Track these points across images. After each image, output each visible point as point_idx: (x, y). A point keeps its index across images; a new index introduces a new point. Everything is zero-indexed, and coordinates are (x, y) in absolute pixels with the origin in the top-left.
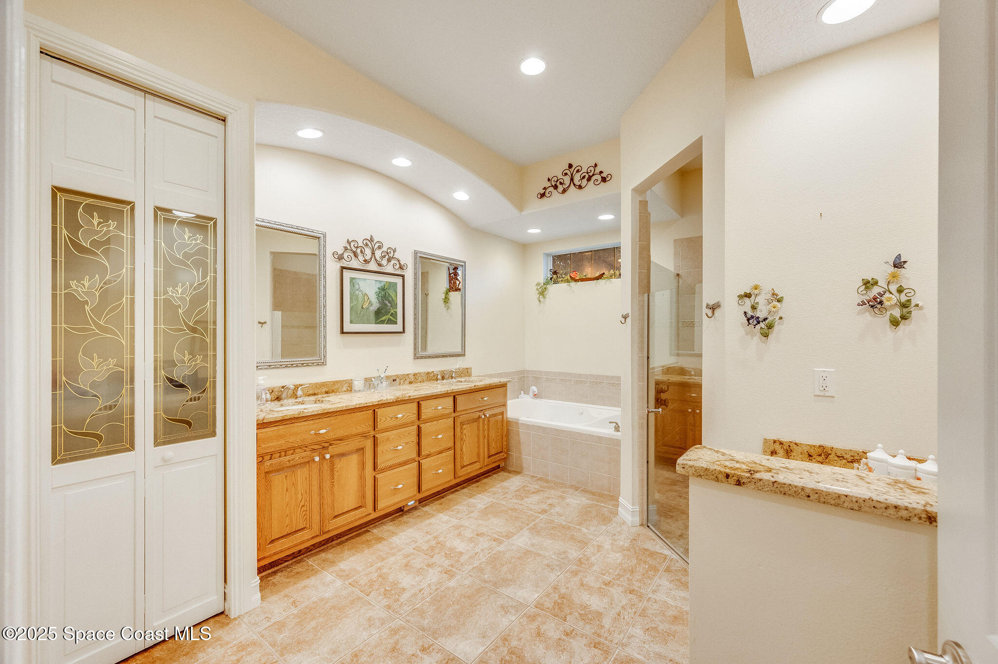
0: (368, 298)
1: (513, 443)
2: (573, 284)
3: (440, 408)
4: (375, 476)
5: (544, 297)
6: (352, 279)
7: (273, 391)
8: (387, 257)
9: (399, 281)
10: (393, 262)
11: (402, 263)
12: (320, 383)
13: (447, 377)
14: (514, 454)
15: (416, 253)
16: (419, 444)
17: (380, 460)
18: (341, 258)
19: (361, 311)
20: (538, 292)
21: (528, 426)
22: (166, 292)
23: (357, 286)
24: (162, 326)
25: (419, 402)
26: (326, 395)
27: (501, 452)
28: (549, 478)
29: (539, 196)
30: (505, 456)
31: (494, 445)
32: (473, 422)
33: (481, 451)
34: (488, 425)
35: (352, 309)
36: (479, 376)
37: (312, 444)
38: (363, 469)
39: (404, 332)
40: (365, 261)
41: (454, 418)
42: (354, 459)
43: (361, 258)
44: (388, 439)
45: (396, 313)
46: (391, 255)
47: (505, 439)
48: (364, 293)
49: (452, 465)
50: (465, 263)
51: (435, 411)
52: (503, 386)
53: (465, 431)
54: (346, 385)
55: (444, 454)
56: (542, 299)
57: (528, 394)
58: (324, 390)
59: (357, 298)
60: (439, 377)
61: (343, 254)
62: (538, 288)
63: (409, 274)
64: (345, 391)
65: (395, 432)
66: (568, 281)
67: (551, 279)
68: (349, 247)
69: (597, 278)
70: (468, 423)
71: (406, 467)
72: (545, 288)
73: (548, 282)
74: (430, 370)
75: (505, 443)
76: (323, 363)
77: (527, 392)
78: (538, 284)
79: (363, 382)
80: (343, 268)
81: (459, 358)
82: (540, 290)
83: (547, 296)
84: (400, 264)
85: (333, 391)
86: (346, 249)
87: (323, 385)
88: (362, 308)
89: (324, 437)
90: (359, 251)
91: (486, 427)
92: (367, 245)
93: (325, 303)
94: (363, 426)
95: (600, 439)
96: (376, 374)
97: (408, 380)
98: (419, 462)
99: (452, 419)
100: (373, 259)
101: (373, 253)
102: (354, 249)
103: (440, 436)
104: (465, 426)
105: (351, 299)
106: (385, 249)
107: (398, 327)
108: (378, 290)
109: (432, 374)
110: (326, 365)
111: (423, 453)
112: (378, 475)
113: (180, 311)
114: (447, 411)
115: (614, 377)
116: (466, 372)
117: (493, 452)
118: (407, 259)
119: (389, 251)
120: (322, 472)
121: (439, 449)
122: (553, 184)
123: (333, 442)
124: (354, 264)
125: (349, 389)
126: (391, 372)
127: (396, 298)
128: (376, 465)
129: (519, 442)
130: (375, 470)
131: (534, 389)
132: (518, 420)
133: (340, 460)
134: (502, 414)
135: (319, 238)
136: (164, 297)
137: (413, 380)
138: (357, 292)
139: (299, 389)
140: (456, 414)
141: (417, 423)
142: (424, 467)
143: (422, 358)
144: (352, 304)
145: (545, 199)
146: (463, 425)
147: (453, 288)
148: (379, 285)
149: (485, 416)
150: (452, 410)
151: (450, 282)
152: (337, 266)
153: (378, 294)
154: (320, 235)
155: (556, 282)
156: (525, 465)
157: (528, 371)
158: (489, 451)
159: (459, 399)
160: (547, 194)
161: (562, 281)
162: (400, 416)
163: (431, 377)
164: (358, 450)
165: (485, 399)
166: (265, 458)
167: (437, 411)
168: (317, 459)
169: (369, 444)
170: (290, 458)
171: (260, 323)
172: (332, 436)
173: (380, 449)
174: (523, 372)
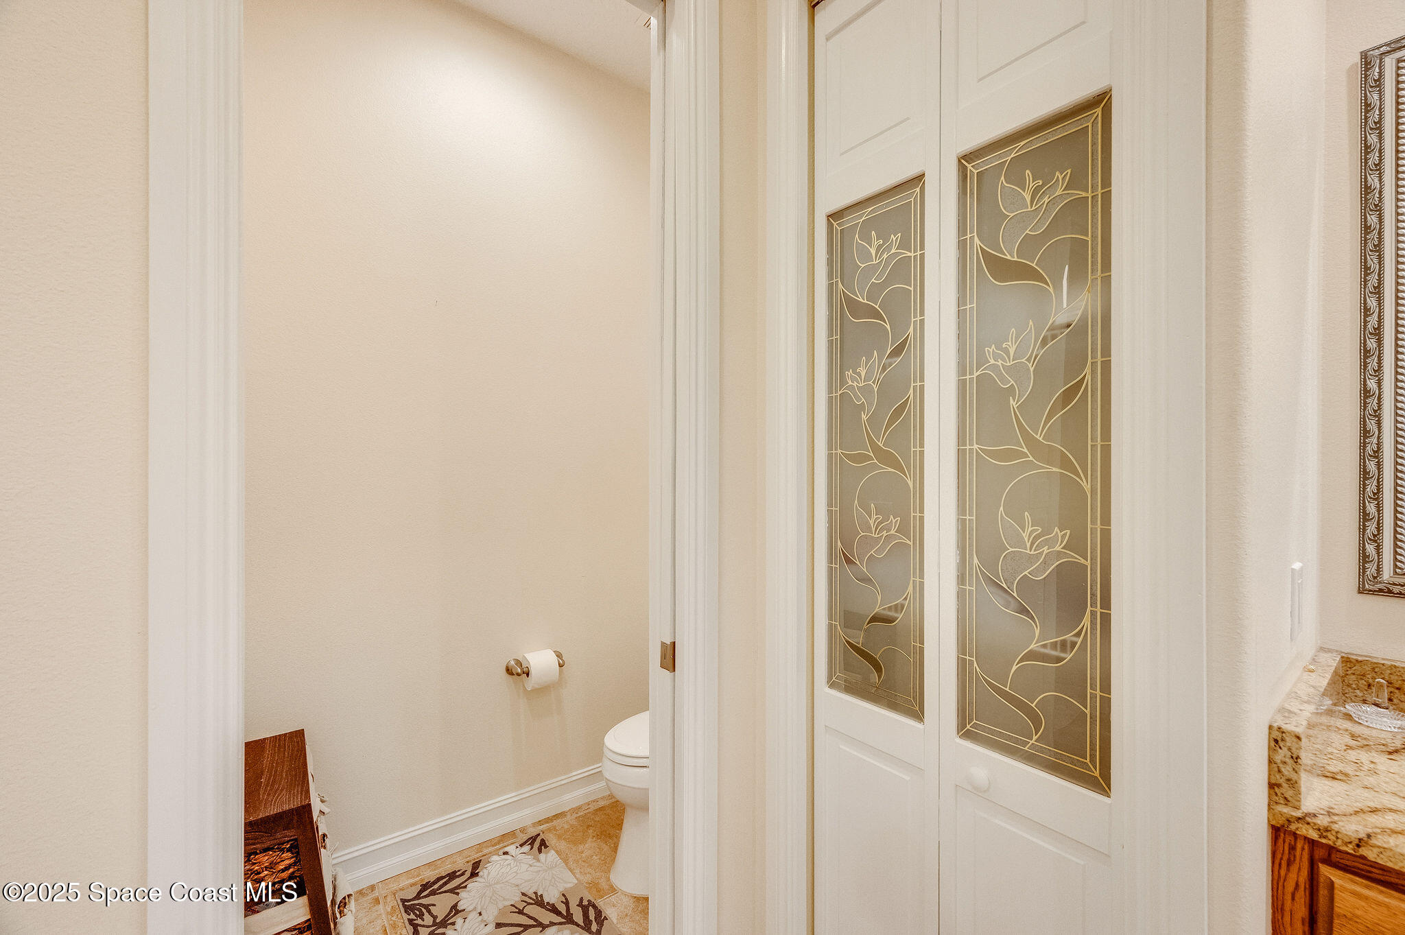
22: (981, 361)
24: (976, 446)
113: (1013, 403)
136: (978, 373)
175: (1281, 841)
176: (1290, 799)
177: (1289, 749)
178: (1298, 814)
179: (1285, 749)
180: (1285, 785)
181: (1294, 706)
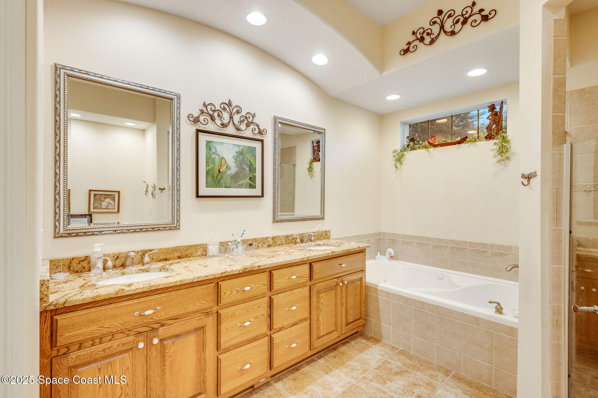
0: (226, 162)
1: (372, 308)
2: (432, 150)
3: (294, 277)
4: (218, 357)
5: (401, 164)
6: (208, 143)
7: (118, 258)
8: (246, 122)
9: (258, 145)
10: (252, 127)
11: (262, 128)
12: (173, 248)
13: (305, 240)
14: (372, 320)
15: (275, 118)
16: (270, 316)
17: (223, 339)
18: (196, 121)
19: (218, 175)
20: (395, 159)
21: (388, 294)
23: (213, 150)
25: (270, 272)
26: (179, 260)
27: (359, 319)
28: (412, 353)
29: (402, 53)
30: (364, 322)
31: (352, 312)
32: (330, 290)
33: (339, 319)
34: (346, 292)
35: (208, 172)
36: (338, 239)
37: (136, 327)
38: (204, 350)
39: (262, 196)
40: (223, 124)
41: (310, 286)
42: (192, 340)
43: (218, 122)
44: (234, 315)
45: (255, 177)
46: (250, 120)
47: (363, 305)
48: (221, 157)
49: (308, 337)
50: (325, 130)
51: (289, 280)
52: (362, 251)
53: (322, 300)
54: (201, 249)
55: (299, 326)
56: (398, 165)
57: (385, 255)
58: (176, 255)
59: (214, 162)
60: (298, 240)
61: (199, 117)
62: (395, 154)
63: (269, 140)
64: (199, 256)
65: (242, 306)
66: (426, 147)
67: (408, 146)
68: (205, 111)
69: (459, 143)
70: (325, 292)
71: (255, 343)
72: (402, 155)
73: (405, 149)
74: (289, 233)
75: (364, 309)
76: (176, 227)
77: (383, 253)
78: (395, 151)
79: (217, 246)
80: (198, 131)
81: (318, 221)
82: (397, 156)
83: (404, 163)
84: (259, 129)
85: (187, 256)
86: (202, 112)
87: (176, 249)
88: (219, 171)
89: (152, 318)
90: (216, 114)
91: (344, 294)
92: (224, 109)
93: (178, 167)
94: (203, 302)
95: (477, 320)
96: (232, 239)
97: (267, 244)
98: (271, 336)
99: (307, 288)
100: (231, 123)
101: (231, 118)
102: (211, 113)
103: (294, 308)
104: (321, 295)
105: (207, 162)
106: (243, 113)
107: (257, 191)
108: (236, 154)
109: (291, 238)
110: (179, 229)
111: (275, 327)
112: (221, 355)
114: (302, 281)
115: (480, 244)
116: (325, 235)
117: (351, 319)
118: (267, 125)
119: (248, 116)
120: (150, 359)
121: (293, 321)
122: (419, 36)
123: (165, 322)
124: (211, 127)
125: (204, 253)
126: (248, 236)
127: (255, 162)
128: (219, 345)
129: (378, 310)
130: (218, 350)
131: (391, 250)
132: (377, 286)
133: (174, 343)
134: (361, 279)
135: (172, 99)
137: (271, 243)
138: (214, 156)
139: (147, 255)
140: (312, 282)
141: (269, 294)
142: (276, 341)
143: (281, 221)
144: (208, 168)
145: (409, 54)
146: (320, 293)
147: (316, 159)
148: (237, 149)
149: (343, 283)
150: (308, 278)
151: (314, 154)
152: (193, 129)
153: (235, 158)
154: (173, 96)
155: (413, 149)
156: (384, 333)
157: (384, 234)
158: (347, 319)
159: (315, 266)
160: (411, 49)
161: (419, 148)
162: (247, 288)
163: (290, 240)
164: (196, 330)
165: (344, 265)
166: (72, 348)
167: (291, 280)
168: (141, 345)
169: (210, 322)
170: (105, 347)
171: (160, 189)
172: (163, 315)
173: (223, 327)
174: (379, 234)
175: (42, 316)
176: (46, 301)
177: (46, 285)
178: (49, 304)
179: (45, 286)
180: (45, 297)
181: (44, 274)
